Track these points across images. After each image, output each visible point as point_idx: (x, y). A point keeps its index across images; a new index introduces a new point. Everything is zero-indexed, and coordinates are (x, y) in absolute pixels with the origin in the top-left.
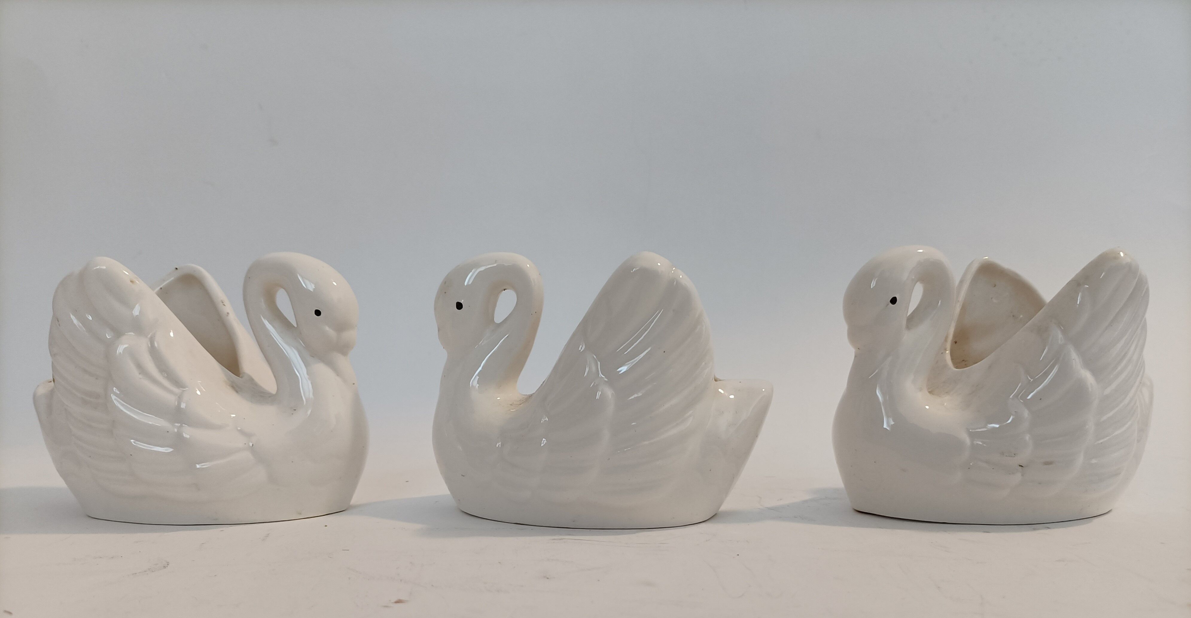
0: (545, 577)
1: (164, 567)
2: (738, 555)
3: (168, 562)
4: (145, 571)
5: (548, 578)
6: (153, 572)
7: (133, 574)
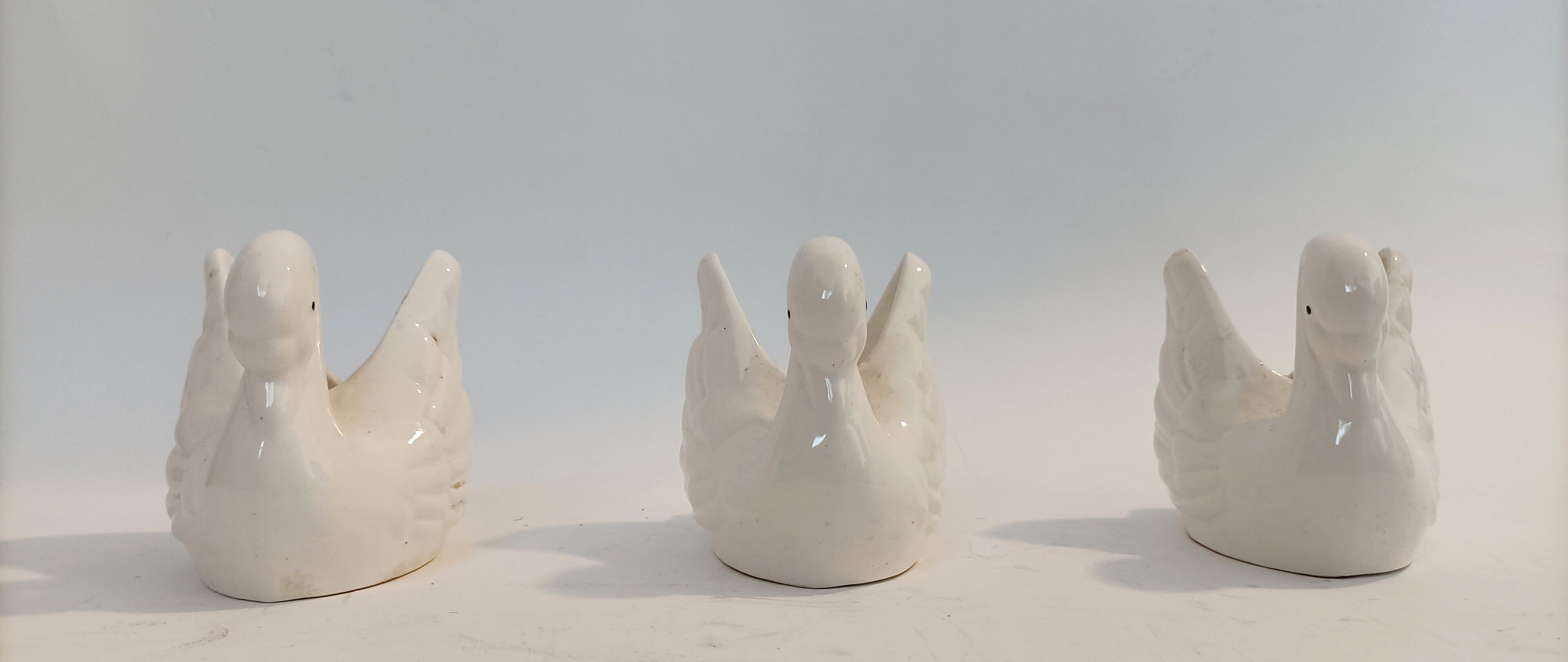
0: (710, 644)
1: (223, 635)
2: (949, 616)
3: (227, 630)
4: (200, 641)
5: (714, 646)
6: (209, 641)
7: (185, 644)
